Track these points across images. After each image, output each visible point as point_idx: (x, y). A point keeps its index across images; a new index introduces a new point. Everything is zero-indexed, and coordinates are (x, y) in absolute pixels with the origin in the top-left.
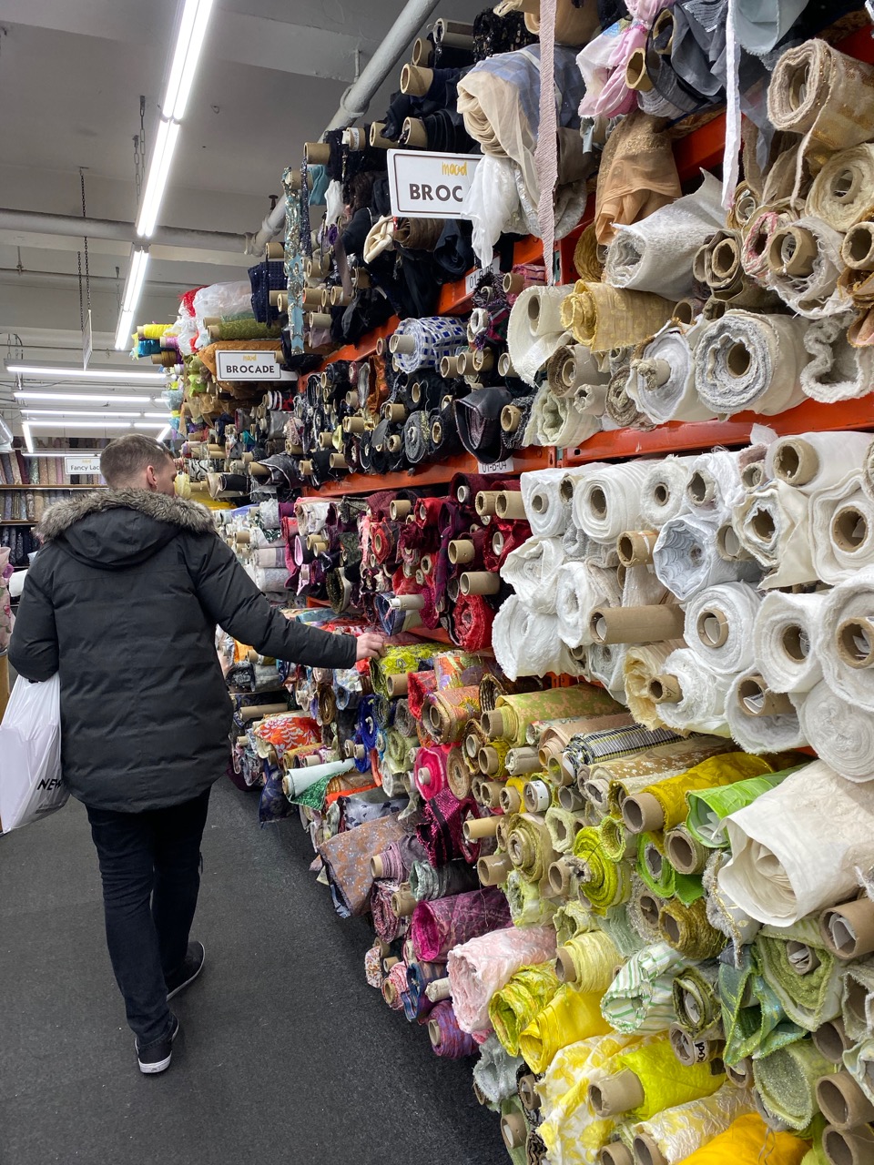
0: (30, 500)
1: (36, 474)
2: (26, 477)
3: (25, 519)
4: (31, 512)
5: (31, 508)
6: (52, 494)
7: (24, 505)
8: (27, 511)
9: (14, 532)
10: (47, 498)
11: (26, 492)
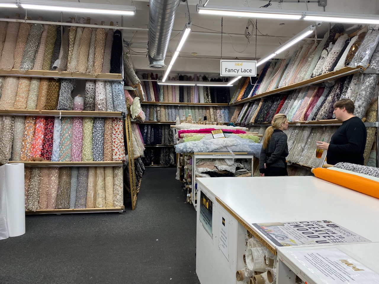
0: (158, 111)
1: (162, 97)
2: (157, 98)
3: (156, 121)
4: (159, 117)
5: (159, 114)
6: (169, 107)
7: (155, 113)
8: (157, 117)
9: (150, 127)
10: (167, 110)
11: (156, 106)
